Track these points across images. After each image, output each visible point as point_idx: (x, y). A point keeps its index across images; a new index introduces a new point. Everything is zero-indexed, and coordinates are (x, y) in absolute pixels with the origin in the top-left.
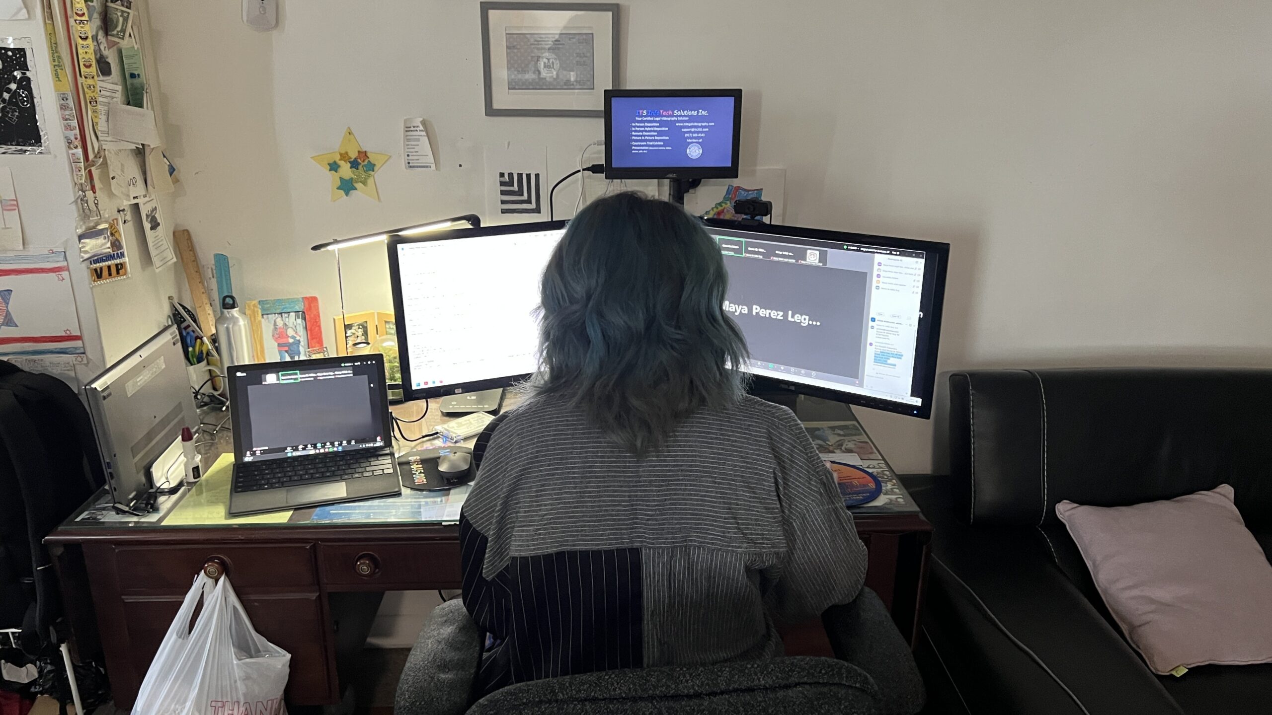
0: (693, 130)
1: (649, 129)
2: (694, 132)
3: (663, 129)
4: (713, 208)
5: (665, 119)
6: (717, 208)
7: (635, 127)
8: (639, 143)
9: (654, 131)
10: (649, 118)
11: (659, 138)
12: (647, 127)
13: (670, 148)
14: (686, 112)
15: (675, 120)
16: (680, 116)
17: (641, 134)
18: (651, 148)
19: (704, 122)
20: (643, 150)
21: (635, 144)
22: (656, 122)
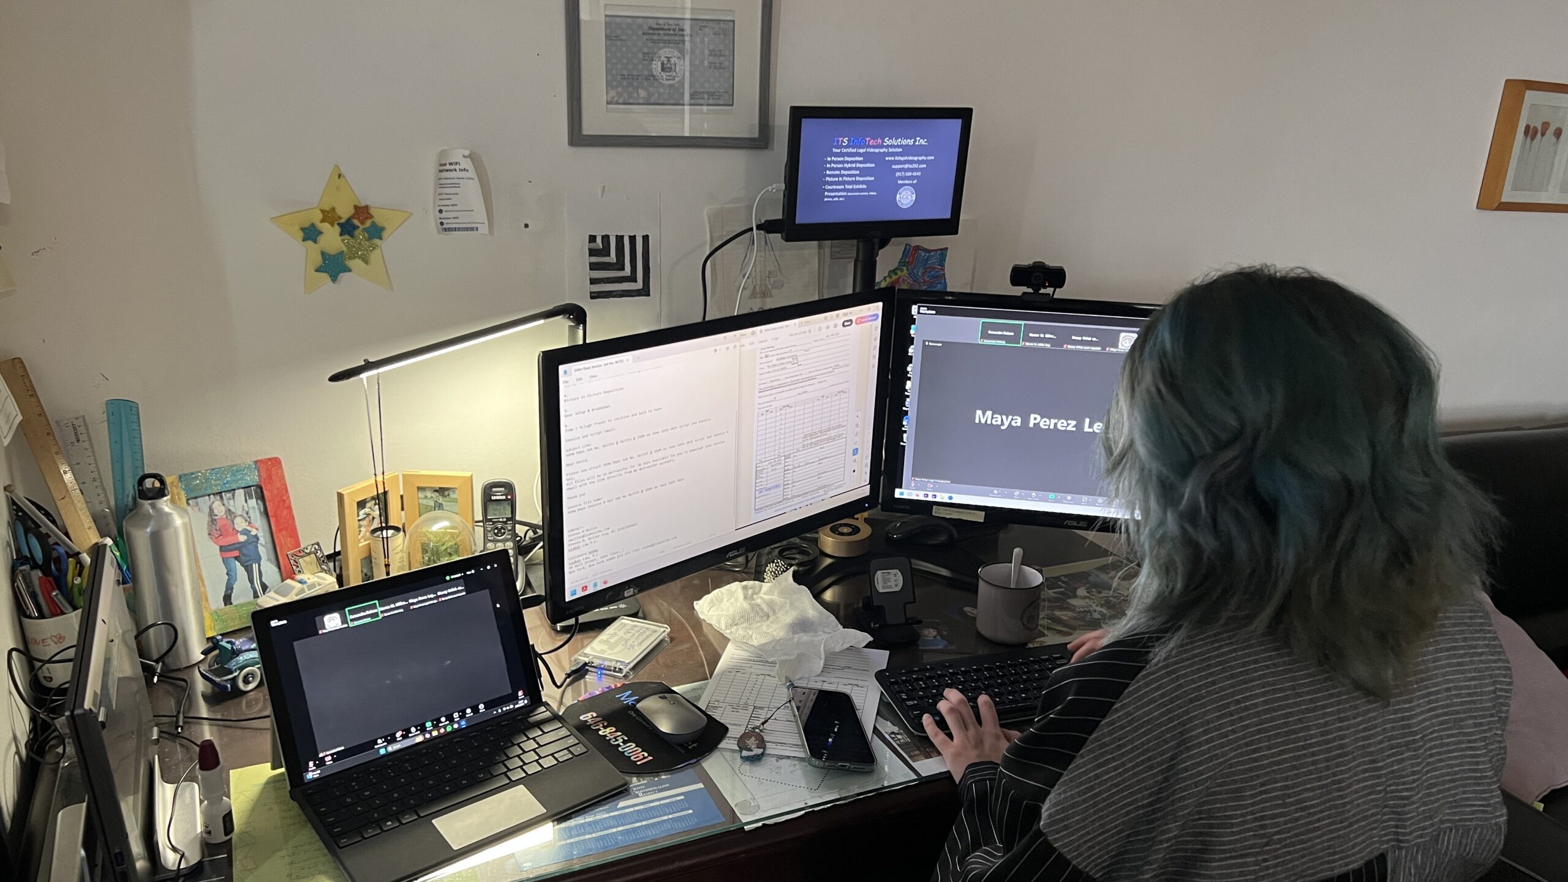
0: (906, 166)
1: (849, 165)
2: (908, 170)
3: (868, 165)
5: (872, 150)
6: (891, 277)
7: (830, 162)
8: (834, 187)
9: (856, 169)
10: (850, 150)
11: (861, 179)
12: (848, 162)
13: (875, 193)
14: (900, 140)
15: (884, 152)
16: (892, 146)
17: (838, 172)
18: (849, 194)
19: (921, 156)
20: (839, 197)
21: (830, 187)
22: (859, 155)
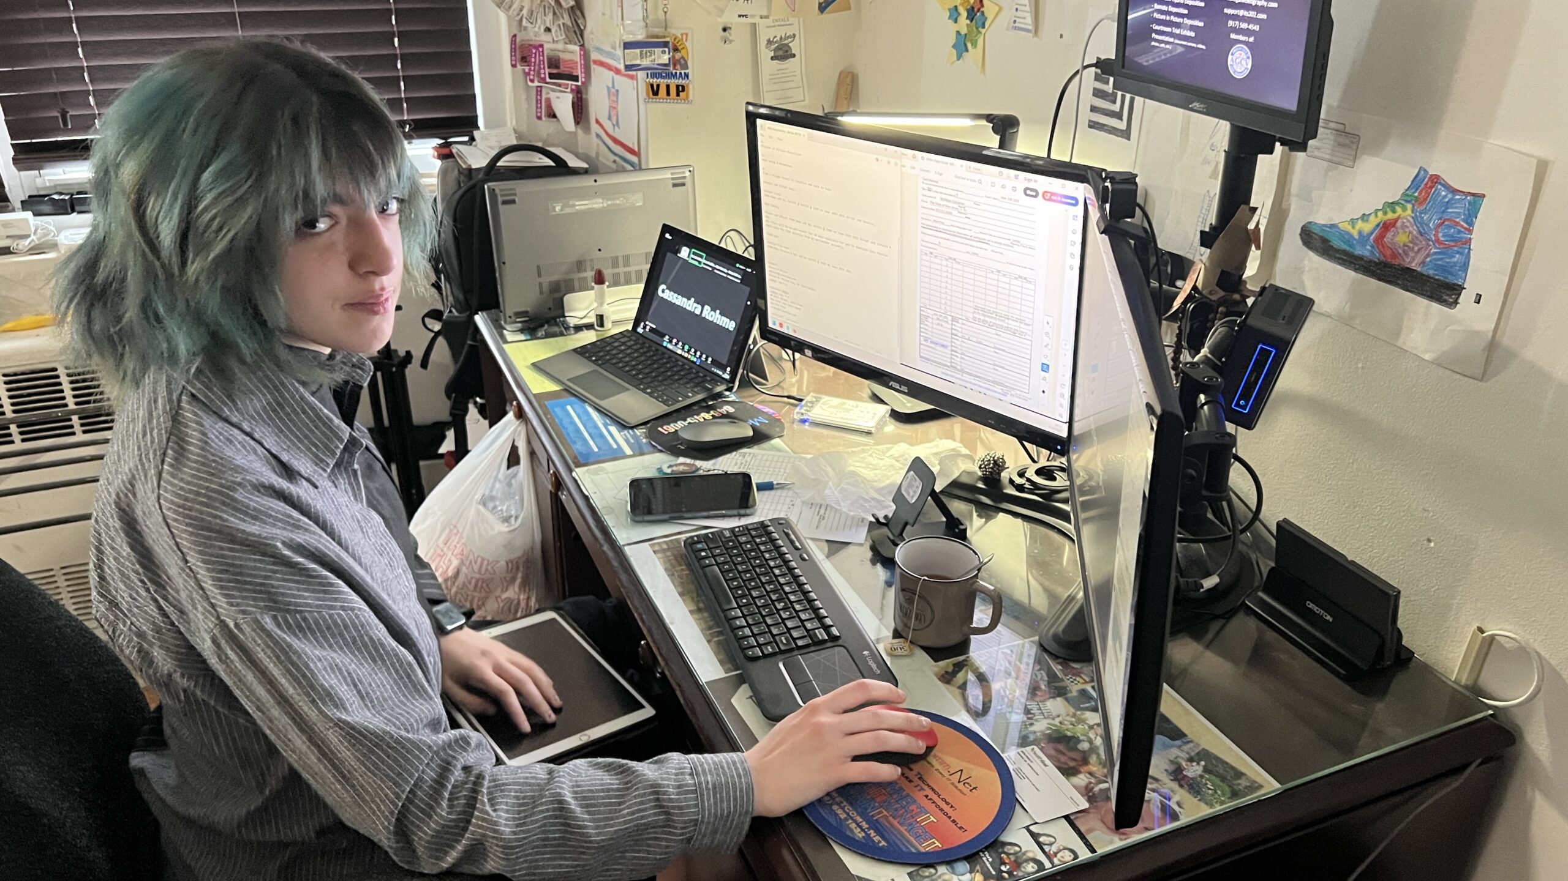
0: (1242, 13)
2: (1243, 20)
4: (1377, 211)
6: (1385, 213)
8: (1162, 28)
9: (1184, 5)
11: (1189, 22)
13: (1205, 46)
17: (1166, 8)
18: (1176, 41)
20: (1167, 43)
21: (1157, 27)
